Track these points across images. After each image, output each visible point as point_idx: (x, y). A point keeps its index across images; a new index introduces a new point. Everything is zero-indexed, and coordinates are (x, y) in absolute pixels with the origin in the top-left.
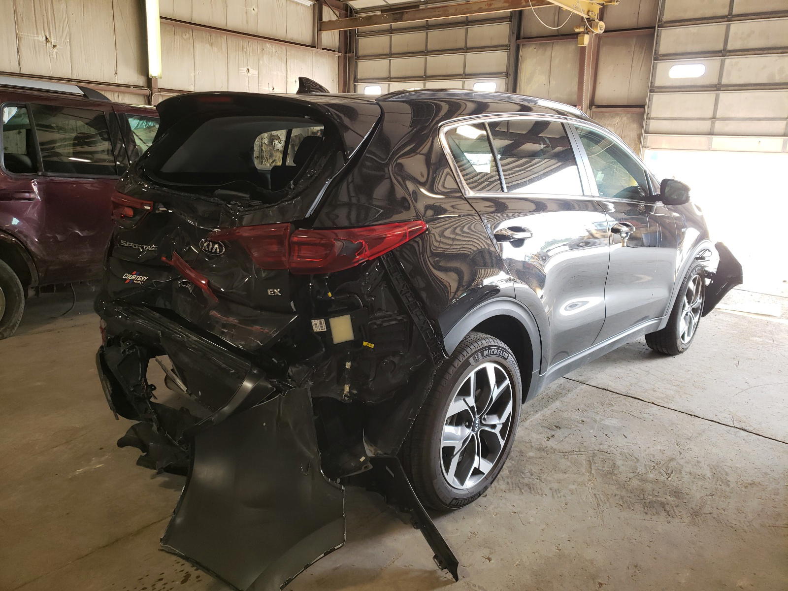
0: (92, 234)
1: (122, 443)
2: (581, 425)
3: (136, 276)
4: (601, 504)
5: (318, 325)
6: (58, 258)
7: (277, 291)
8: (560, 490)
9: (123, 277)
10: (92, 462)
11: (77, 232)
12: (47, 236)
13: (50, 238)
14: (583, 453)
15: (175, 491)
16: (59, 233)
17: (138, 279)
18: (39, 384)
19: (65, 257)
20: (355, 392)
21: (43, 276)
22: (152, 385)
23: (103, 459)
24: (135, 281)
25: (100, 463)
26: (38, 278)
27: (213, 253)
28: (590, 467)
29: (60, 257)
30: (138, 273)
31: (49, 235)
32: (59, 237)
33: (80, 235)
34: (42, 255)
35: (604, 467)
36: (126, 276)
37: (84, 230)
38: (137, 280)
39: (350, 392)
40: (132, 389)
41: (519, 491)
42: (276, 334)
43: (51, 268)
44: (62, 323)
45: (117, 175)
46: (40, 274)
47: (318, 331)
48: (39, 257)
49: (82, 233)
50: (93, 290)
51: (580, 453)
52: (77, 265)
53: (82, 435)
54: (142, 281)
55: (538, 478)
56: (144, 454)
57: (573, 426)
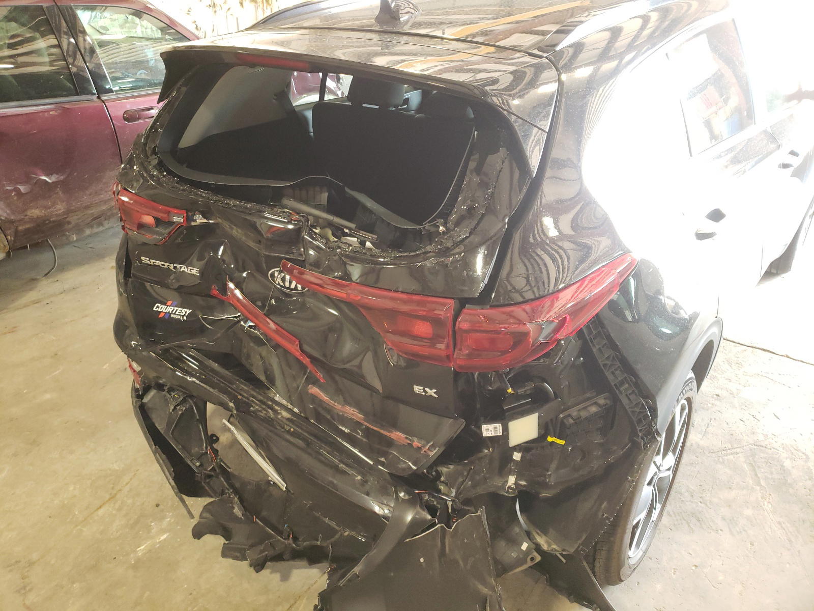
0: (62, 178)
1: (198, 533)
2: (717, 403)
3: (173, 308)
4: (793, 540)
5: (490, 430)
6: (26, 216)
7: (431, 392)
8: (735, 519)
9: (154, 309)
10: (153, 531)
11: (44, 178)
12: (7, 189)
13: (11, 191)
14: (738, 450)
15: (271, 573)
16: (20, 183)
17: (177, 313)
18: (48, 396)
19: (35, 212)
20: (523, 483)
21: (13, 239)
22: (213, 435)
23: (165, 523)
24: (172, 316)
25: (163, 531)
26: (7, 243)
27: (292, 289)
28: (756, 475)
29: (29, 213)
30: (175, 303)
31: (8, 188)
32: (22, 188)
33: (47, 182)
34: (5, 214)
35: (772, 473)
36: (158, 307)
37: (52, 175)
38: (175, 314)
39: (516, 483)
40: (198, 464)
41: (687, 526)
42: (434, 452)
43: (20, 228)
44: (46, 287)
45: (78, 95)
46: (9, 237)
47: (489, 435)
48: (3, 218)
49: (50, 179)
50: (74, 238)
51: (735, 450)
52: (52, 220)
53: (127, 484)
54: (183, 316)
55: (701, 500)
56: (227, 542)
57: (709, 405)
